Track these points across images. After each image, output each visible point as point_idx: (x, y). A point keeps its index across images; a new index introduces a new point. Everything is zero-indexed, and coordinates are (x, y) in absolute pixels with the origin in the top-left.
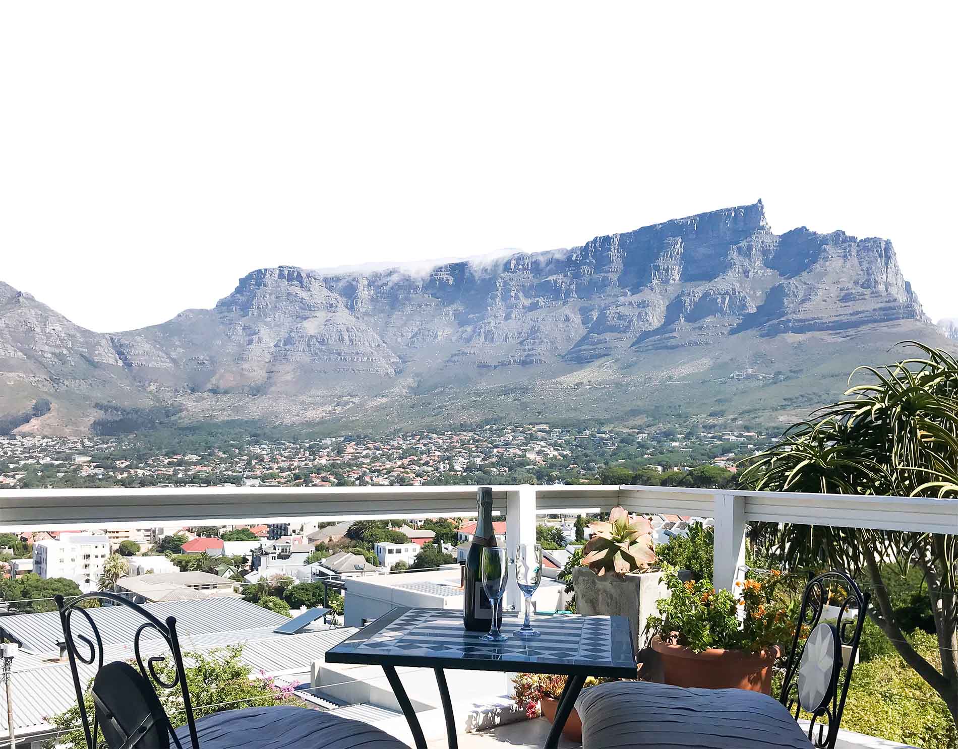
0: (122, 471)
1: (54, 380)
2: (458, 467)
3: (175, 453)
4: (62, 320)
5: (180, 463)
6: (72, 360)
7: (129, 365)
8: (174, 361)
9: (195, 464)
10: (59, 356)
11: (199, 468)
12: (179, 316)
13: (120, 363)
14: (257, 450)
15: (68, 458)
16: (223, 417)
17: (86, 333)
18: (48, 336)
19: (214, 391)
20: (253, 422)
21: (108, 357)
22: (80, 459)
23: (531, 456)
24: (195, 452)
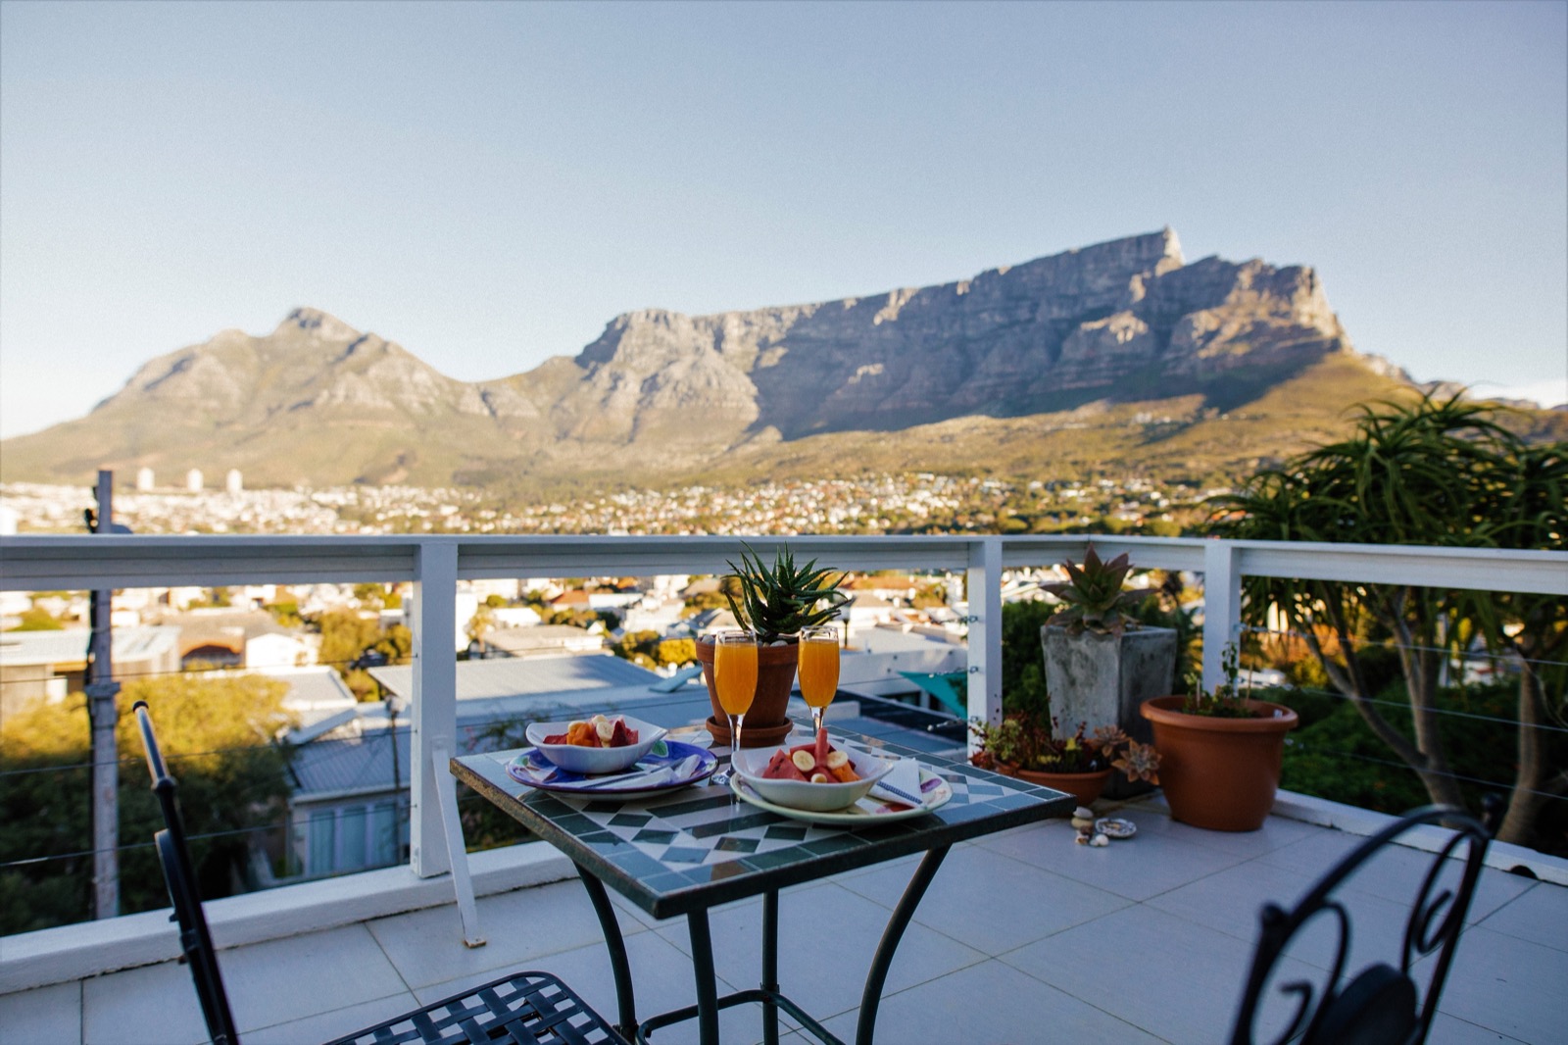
0: (487, 521)
1: (422, 431)
2: (833, 520)
3: (539, 503)
4: (427, 368)
5: (545, 515)
6: (438, 412)
7: (493, 413)
8: (540, 409)
9: (562, 514)
10: (425, 405)
11: (564, 519)
12: (544, 363)
13: (486, 412)
14: (622, 499)
15: (435, 508)
16: (588, 466)
17: (451, 382)
18: (416, 386)
19: (580, 440)
20: (619, 471)
21: (473, 405)
22: (447, 510)
23: (913, 507)
24: (561, 501)
